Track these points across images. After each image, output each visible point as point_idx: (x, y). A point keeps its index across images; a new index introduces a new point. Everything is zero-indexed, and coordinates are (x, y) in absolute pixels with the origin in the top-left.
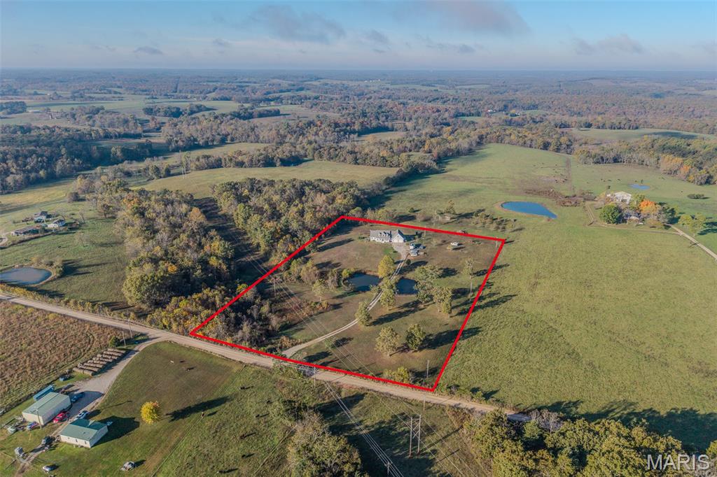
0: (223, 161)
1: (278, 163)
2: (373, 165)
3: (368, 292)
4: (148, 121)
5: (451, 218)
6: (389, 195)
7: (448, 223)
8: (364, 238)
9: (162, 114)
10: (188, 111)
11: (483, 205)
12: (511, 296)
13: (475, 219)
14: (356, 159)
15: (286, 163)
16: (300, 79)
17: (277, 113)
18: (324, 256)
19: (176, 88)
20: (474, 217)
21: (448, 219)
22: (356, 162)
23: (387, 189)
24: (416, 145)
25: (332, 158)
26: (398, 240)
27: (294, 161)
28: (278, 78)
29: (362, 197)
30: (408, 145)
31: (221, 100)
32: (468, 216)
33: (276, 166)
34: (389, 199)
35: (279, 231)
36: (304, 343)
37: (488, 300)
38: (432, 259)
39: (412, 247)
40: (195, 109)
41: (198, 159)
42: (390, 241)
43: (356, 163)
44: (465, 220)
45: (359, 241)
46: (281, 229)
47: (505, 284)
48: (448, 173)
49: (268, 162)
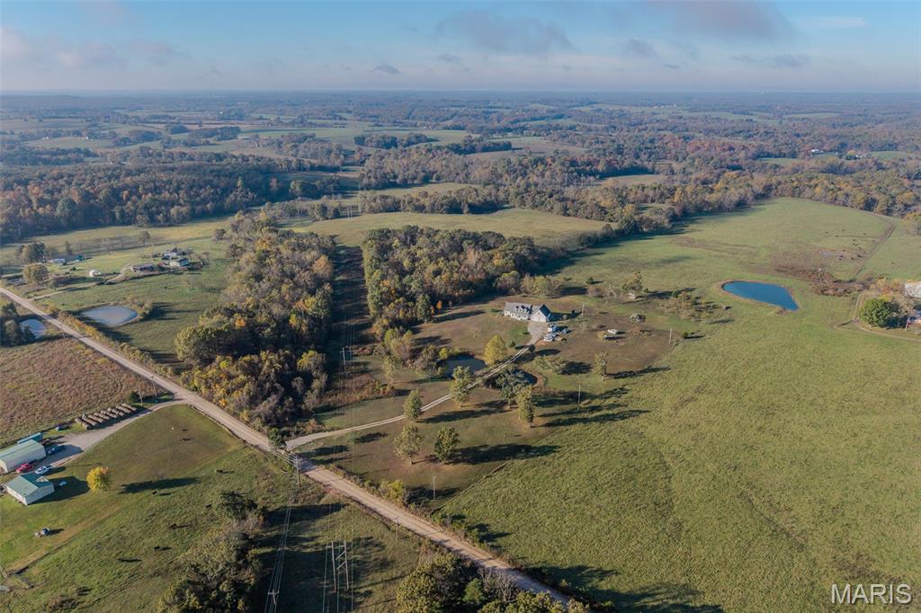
0: (402, 204)
1: (466, 209)
4: (353, 152)
5: (637, 298)
6: (576, 259)
7: (630, 302)
8: (498, 311)
9: (374, 144)
10: (405, 142)
12: (640, 412)
13: (672, 301)
14: (566, 209)
15: (476, 209)
16: (569, 104)
17: (508, 147)
18: (435, 330)
19: (410, 114)
21: (632, 296)
22: (565, 212)
23: (578, 250)
24: (662, 195)
27: (487, 207)
28: (539, 102)
30: (651, 193)
31: (454, 129)
32: (663, 295)
33: (462, 213)
34: (572, 263)
35: (393, 292)
36: (329, 431)
37: (604, 412)
38: (569, 348)
39: (550, 330)
40: (414, 140)
41: (375, 200)
43: (565, 214)
44: (656, 300)
45: (491, 315)
46: (396, 289)
47: (644, 394)
49: (454, 208)
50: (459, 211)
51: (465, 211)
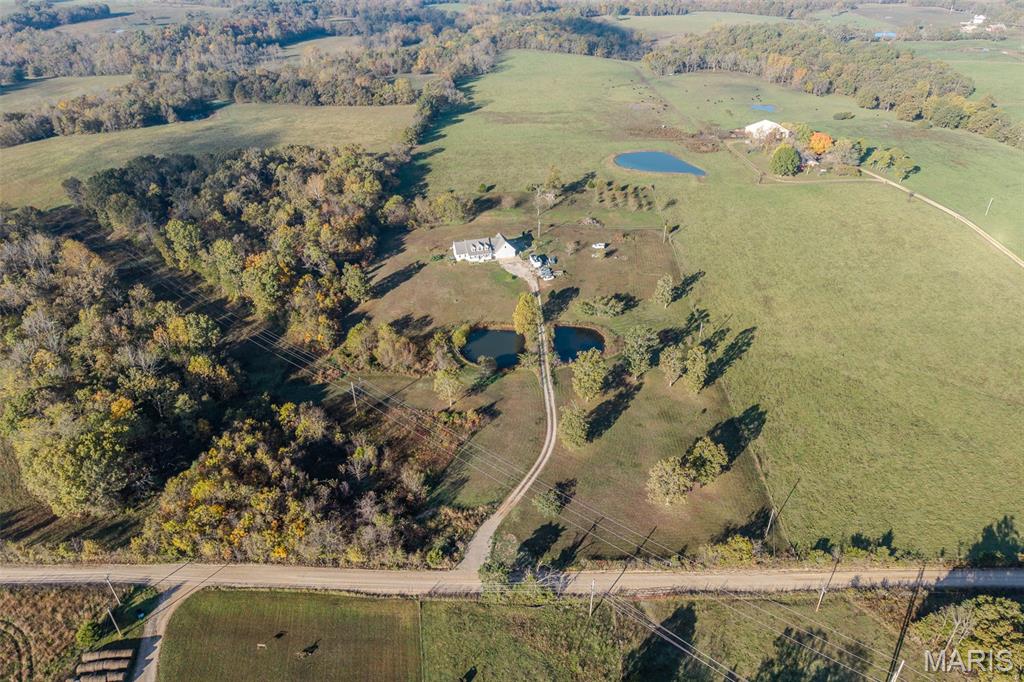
0: (56, 124)
1: (171, 117)
2: (350, 104)
3: (518, 368)
5: (556, 196)
6: (422, 162)
7: (556, 206)
8: (442, 257)
11: (588, 165)
14: (316, 96)
15: (184, 114)
20: (587, 187)
22: (317, 100)
23: (411, 150)
24: (404, 62)
25: (270, 97)
26: (505, 253)
27: (197, 109)
29: (387, 173)
32: (575, 188)
33: (166, 122)
34: (425, 169)
35: (286, 270)
39: (536, 263)
42: (493, 258)
43: (318, 103)
46: (288, 265)
48: (484, 109)
49: (153, 117)
50: (163, 121)
51: (170, 120)
